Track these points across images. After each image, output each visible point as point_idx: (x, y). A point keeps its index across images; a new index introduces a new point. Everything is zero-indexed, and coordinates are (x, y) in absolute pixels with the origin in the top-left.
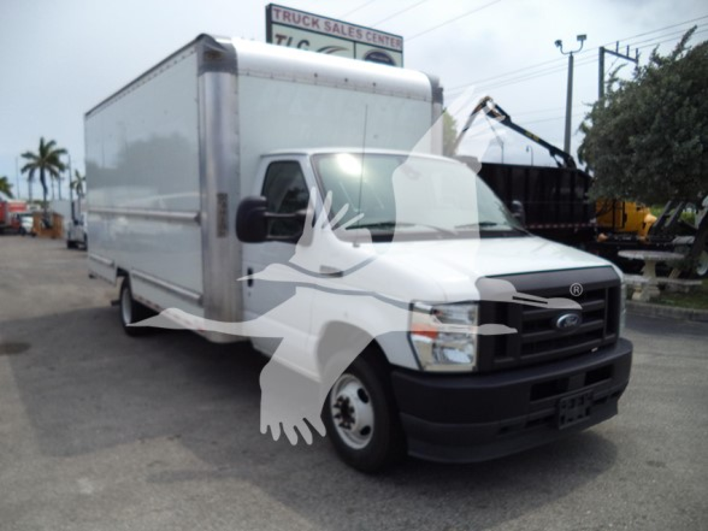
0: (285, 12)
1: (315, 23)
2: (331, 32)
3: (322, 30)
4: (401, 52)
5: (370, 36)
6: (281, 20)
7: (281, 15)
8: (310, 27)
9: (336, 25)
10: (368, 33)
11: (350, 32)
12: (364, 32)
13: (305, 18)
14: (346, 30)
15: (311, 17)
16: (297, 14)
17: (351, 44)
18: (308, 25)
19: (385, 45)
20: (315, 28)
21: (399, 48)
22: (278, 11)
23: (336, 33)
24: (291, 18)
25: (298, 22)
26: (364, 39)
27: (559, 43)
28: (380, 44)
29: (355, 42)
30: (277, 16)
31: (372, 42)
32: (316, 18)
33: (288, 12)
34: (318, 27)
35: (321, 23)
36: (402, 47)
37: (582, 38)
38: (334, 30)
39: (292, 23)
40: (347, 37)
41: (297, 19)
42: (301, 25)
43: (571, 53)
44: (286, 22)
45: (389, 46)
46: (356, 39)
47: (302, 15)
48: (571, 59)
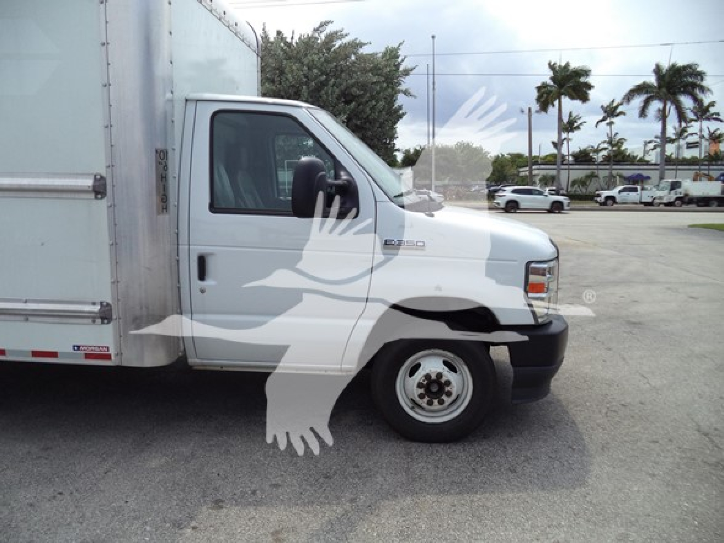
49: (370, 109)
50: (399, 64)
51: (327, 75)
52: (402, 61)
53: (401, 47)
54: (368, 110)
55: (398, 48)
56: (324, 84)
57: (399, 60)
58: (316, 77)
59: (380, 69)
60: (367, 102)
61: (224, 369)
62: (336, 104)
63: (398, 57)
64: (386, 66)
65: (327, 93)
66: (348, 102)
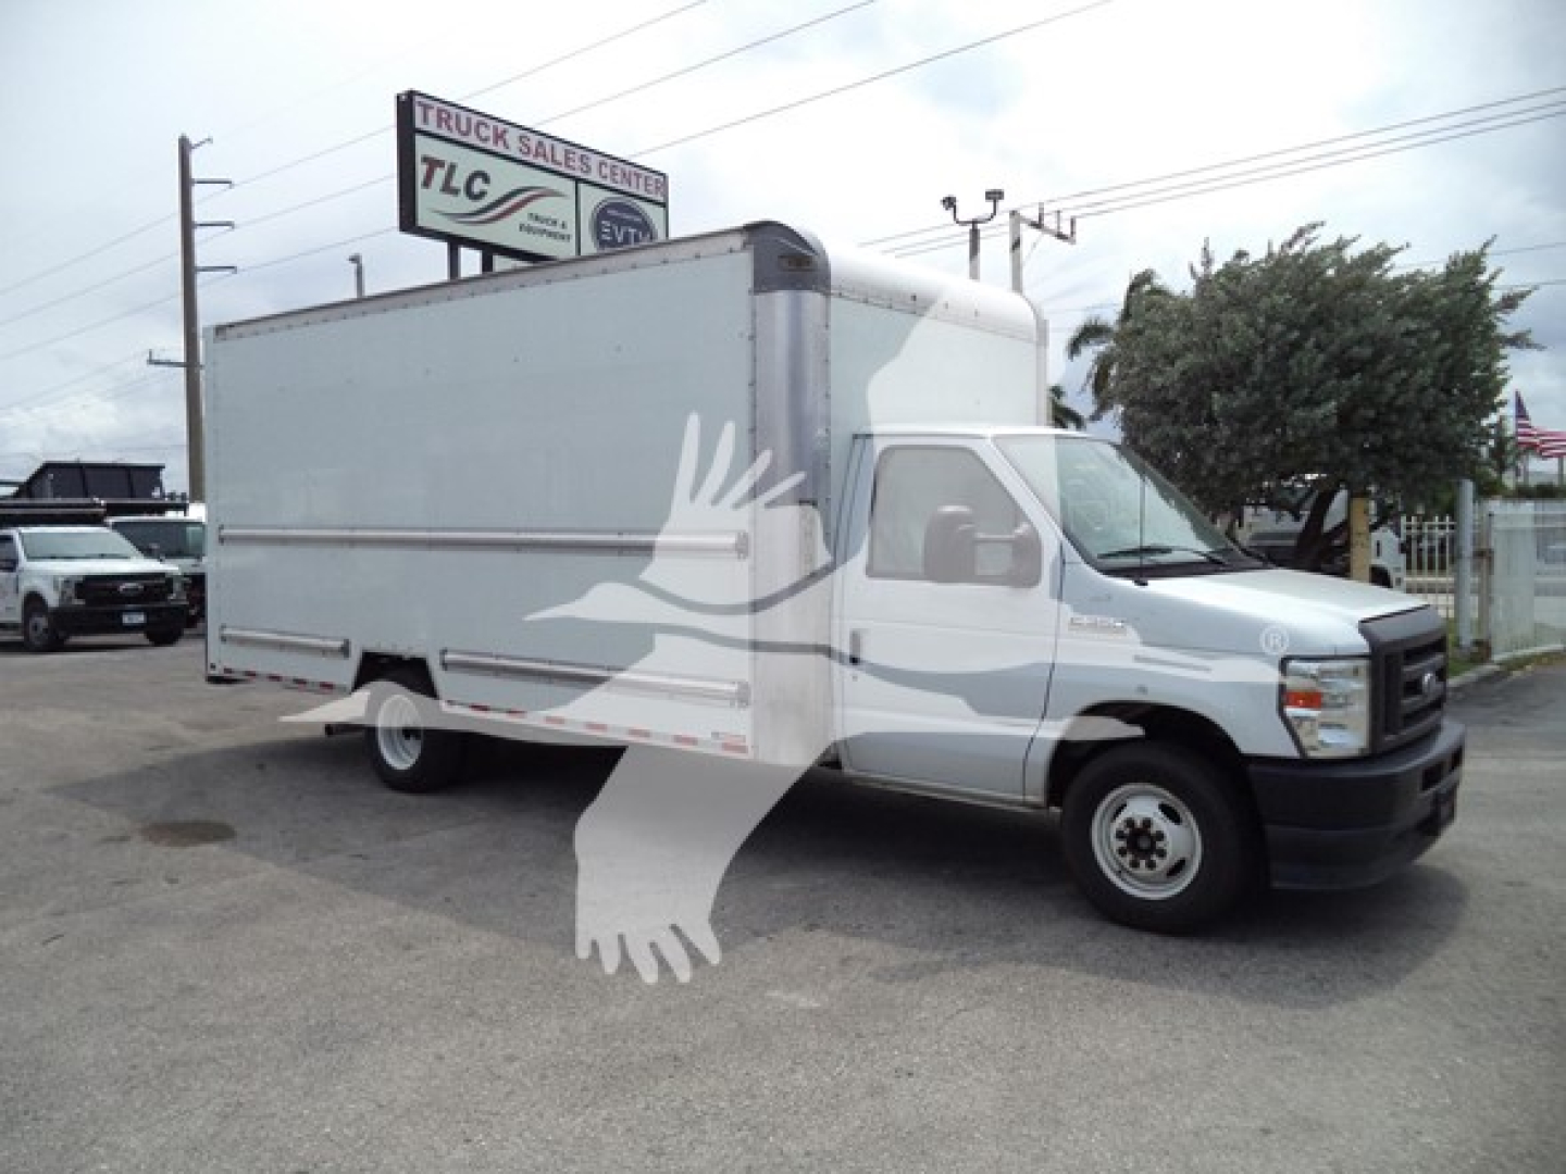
0: (440, 111)
1: (499, 137)
2: (530, 159)
3: (514, 152)
4: (664, 205)
5: (606, 171)
6: (432, 127)
7: (432, 115)
8: (490, 145)
9: (540, 144)
10: (601, 164)
11: (567, 159)
12: (594, 160)
13: (479, 124)
14: (560, 157)
15: (491, 123)
16: (464, 115)
17: (571, 184)
18: (486, 140)
19: (633, 190)
20: (500, 149)
21: (660, 198)
22: (426, 108)
23: (540, 161)
24: (452, 123)
25: (466, 134)
26: (594, 176)
27: (950, 202)
28: (625, 187)
29: (578, 180)
30: (425, 120)
31: (608, 182)
32: (501, 127)
33: (447, 110)
34: (506, 146)
35: (512, 136)
36: (666, 196)
37: (994, 196)
38: (537, 155)
39: (455, 135)
40: (562, 169)
41: (464, 128)
42: (472, 139)
43: (974, 222)
44: (444, 132)
45: (641, 192)
46: (578, 174)
47: (475, 119)
48: (975, 234)
49: (1397, 386)
50: (1487, 286)
51: (1302, 328)
52: (1492, 278)
53: (1488, 250)
54: (1391, 389)
55: (1482, 253)
56: (1296, 346)
57: (1483, 278)
58: (1282, 335)
59: (1426, 302)
60: (1390, 372)
61: (889, 788)
62: (1321, 382)
63: (1480, 271)
64: (1444, 293)
65: (1300, 363)
66: (1347, 374)
